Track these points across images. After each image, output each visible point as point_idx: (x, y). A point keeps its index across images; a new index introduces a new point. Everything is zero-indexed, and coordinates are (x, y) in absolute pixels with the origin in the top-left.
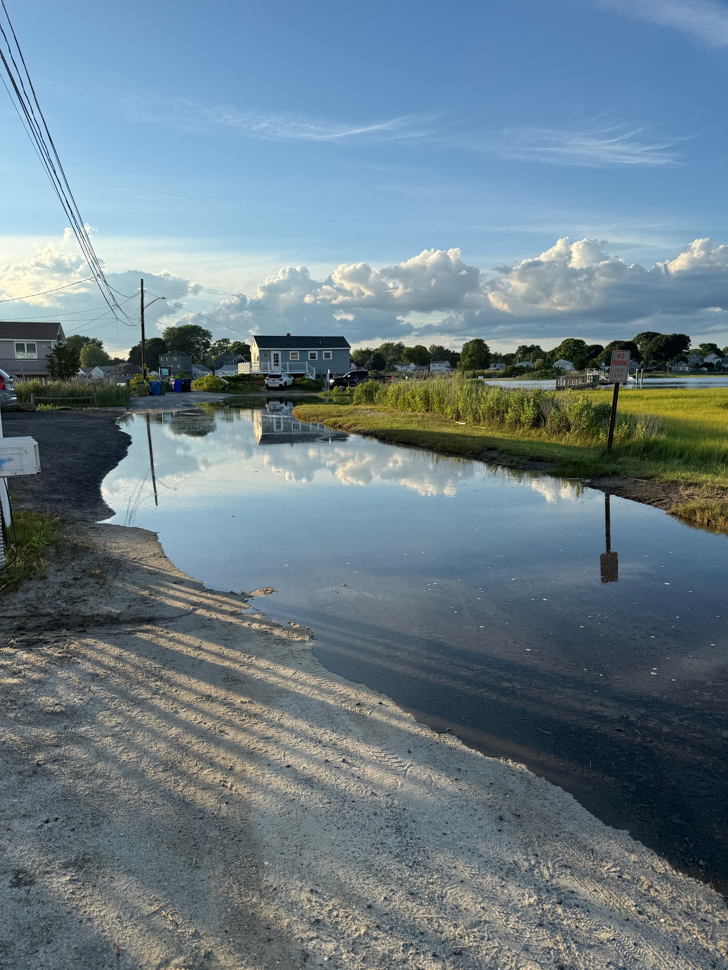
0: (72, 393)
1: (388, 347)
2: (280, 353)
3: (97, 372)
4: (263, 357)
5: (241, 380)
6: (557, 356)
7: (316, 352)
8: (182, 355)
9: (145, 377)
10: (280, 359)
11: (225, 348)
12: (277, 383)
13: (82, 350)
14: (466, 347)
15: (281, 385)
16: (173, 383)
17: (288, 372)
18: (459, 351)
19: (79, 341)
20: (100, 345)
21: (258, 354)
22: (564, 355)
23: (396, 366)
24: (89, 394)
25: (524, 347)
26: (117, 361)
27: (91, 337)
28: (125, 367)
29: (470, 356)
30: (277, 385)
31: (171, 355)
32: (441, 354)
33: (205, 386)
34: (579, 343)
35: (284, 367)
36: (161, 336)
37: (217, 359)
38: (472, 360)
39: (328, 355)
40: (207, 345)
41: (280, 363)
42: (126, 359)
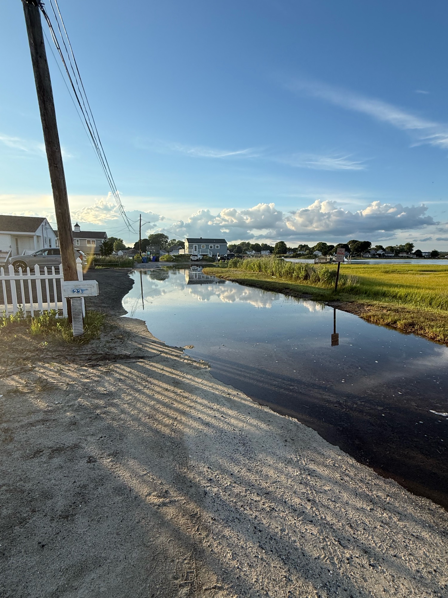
0: (110, 262)
1: (243, 244)
2: (197, 246)
3: (120, 253)
4: (190, 247)
5: (180, 257)
6: (315, 249)
7: (213, 245)
8: (156, 246)
9: (140, 255)
10: (197, 248)
11: (174, 243)
12: (196, 258)
13: (114, 243)
14: (277, 244)
15: (197, 259)
16: (152, 258)
17: (201, 254)
18: (274, 246)
19: (113, 240)
20: (122, 241)
21: (188, 246)
22: (318, 249)
23: (246, 252)
24: (117, 262)
25: (301, 245)
26: (129, 248)
27: (118, 238)
28: (132, 251)
29: (278, 248)
30: (196, 259)
31: (151, 246)
32: (266, 247)
33: (165, 259)
34: (324, 244)
35: (199, 252)
36: (148, 238)
37: (170, 248)
38: (279, 250)
39: (217, 247)
40: (166, 242)
41: (197, 250)
42: (133, 248)
